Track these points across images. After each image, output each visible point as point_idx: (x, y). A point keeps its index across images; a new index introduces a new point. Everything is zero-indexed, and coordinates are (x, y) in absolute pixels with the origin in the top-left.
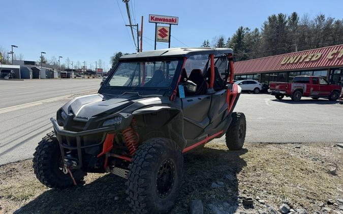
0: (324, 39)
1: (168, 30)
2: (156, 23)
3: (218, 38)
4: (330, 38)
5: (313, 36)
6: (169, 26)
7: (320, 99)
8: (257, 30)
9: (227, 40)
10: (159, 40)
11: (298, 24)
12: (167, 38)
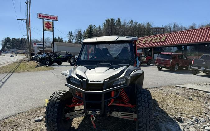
0: (134, 33)
1: (52, 24)
2: (43, 19)
3: (78, 30)
4: (137, 33)
5: (129, 31)
6: (52, 21)
7: (142, 64)
8: (100, 27)
9: (83, 32)
10: (45, 30)
11: (121, 24)
12: (51, 29)
